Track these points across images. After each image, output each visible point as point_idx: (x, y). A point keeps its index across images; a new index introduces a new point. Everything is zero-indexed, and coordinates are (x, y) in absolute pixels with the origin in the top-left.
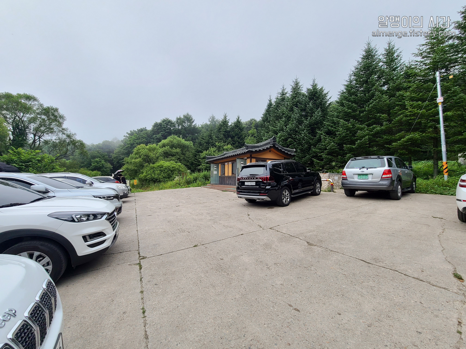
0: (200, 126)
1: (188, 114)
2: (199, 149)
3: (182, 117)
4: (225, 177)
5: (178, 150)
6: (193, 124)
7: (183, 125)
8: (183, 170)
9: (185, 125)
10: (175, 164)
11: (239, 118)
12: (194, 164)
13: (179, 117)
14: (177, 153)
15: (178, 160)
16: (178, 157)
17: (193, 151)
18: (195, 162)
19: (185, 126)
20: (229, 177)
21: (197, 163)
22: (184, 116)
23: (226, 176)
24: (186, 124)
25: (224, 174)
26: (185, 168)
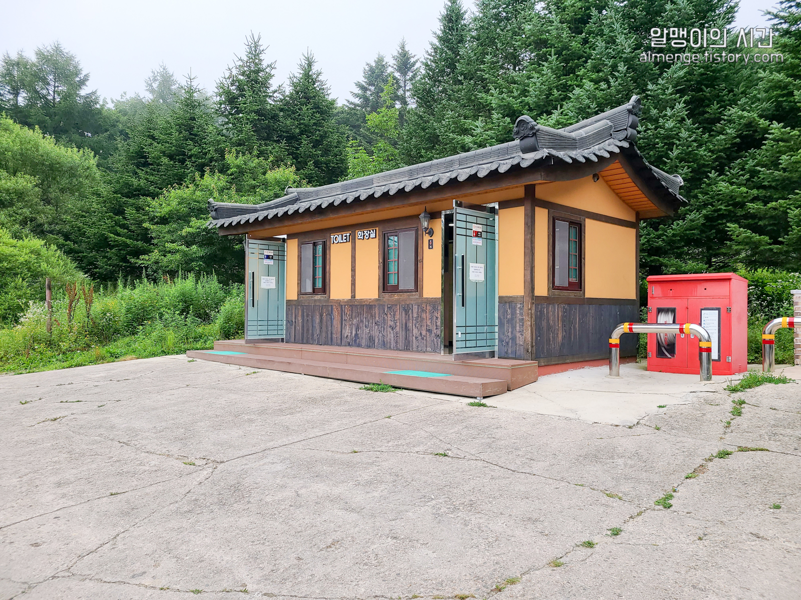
0: (110, 106)
1: (57, 49)
2: (135, 181)
3: (32, 58)
4: (329, 307)
5: (25, 182)
6: (84, 92)
7: (37, 92)
8: (56, 272)
9: (44, 92)
10: (14, 241)
11: (310, 65)
12: (111, 247)
13: (14, 57)
14: (21, 195)
15: (24, 223)
16: (27, 212)
17: (104, 189)
18: (118, 235)
19: (44, 97)
20: (356, 307)
21: (128, 241)
22: (39, 54)
23: (338, 302)
24: (51, 89)
25: (325, 289)
26: (65, 265)
